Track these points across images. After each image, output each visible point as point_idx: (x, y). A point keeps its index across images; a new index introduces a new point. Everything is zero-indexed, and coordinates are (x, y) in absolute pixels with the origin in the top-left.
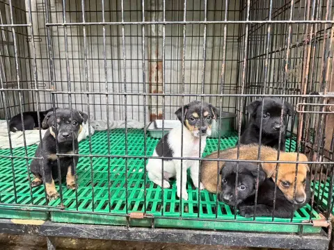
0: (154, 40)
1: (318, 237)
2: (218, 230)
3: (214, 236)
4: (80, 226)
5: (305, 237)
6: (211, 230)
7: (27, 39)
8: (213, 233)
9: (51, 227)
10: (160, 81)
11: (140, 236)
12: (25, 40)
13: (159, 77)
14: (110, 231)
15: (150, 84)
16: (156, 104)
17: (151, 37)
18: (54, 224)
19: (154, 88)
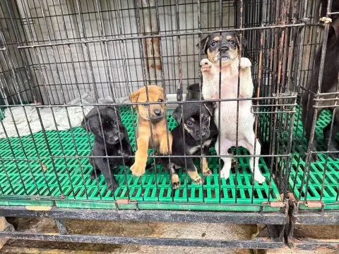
0: (146, 11)
1: (277, 215)
2: (191, 210)
3: (188, 215)
4: (79, 210)
5: (266, 215)
6: (186, 210)
7: (21, 22)
8: (187, 212)
9: (57, 212)
10: (157, 55)
11: (127, 217)
12: (19, 24)
13: (155, 51)
14: (103, 213)
15: (147, 59)
16: (154, 79)
17: (143, 8)
18: (59, 210)
19: (151, 62)
